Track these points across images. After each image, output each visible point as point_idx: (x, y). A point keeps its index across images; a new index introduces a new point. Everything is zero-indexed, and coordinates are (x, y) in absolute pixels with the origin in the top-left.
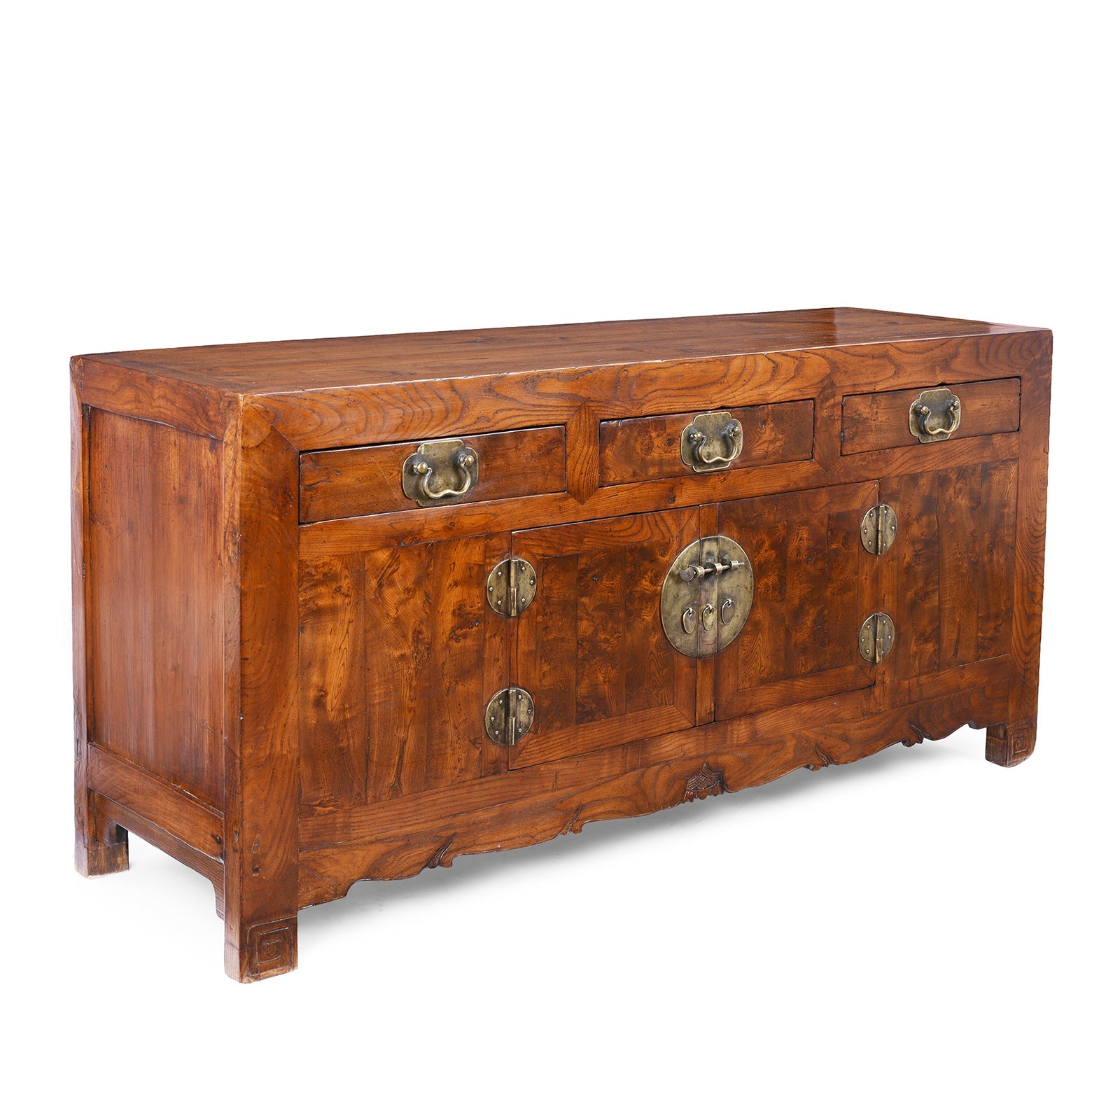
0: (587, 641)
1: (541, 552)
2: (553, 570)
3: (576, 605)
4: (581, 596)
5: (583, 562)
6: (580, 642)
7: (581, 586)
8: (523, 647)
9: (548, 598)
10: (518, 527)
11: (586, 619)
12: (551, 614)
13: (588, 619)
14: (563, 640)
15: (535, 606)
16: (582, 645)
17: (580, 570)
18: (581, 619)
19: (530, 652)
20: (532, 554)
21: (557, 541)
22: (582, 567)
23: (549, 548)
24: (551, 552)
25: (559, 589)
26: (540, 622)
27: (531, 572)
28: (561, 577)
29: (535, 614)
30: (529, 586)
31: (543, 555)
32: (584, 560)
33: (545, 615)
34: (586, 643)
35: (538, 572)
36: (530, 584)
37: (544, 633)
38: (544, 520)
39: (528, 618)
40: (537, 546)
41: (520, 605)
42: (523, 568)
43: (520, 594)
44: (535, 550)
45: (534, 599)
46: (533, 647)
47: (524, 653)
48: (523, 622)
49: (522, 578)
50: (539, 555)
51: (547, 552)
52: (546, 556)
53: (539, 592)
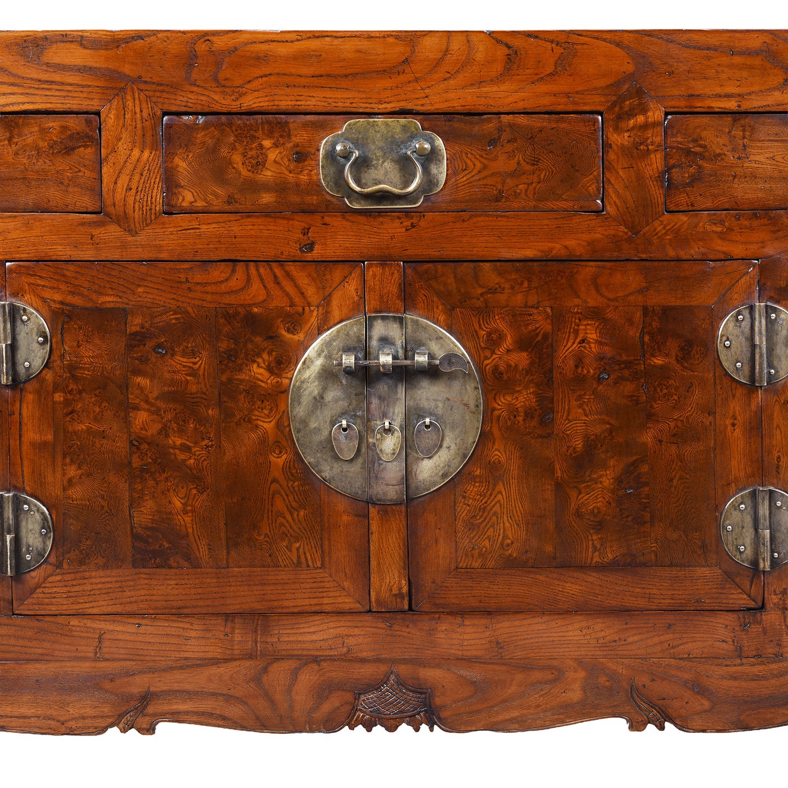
0: (149, 444)
1: (58, 297)
2: (80, 328)
3: (125, 386)
4: (137, 372)
5: (135, 323)
6: (135, 443)
7: (132, 358)
8: (31, 435)
9: (72, 368)
10: (17, 256)
11: (145, 410)
12: (80, 392)
13: (148, 410)
14: (103, 435)
15: (49, 376)
16: (138, 448)
17: (131, 334)
18: (136, 408)
19: (44, 445)
20: (44, 300)
21: (86, 284)
22: (134, 329)
23: (72, 293)
24: (77, 301)
25: (92, 357)
26: (60, 403)
27: (40, 326)
28: (97, 341)
29: (50, 388)
30: (35, 346)
31: (62, 303)
32: (138, 320)
33: (69, 392)
34: (146, 446)
35: (52, 326)
36: (38, 342)
37: (68, 419)
38: (63, 251)
39: (38, 392)
40: (52, 288)
41: (21, 371)
42: (25, 318)
43: (21, 355)
44: (48, 294)
45: (47, 366)
46: (50, 437)
47: (33, 444)
48: (30, 397)
49: (23, 332)
50: (54, 301)
51: (70, 299)
52: (67, 305)
53: (55, 357)
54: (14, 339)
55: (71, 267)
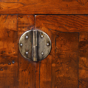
0: (85, 81)
1: (54, 28)
2: (62, 40)
3: (77, 61)
4: (82, 56)
5: (82, 38)
6: (80, 81)
7: (81, 51)
8: (43, 79)
9: (59, 55)
10: (39, 13)
12: (61, 63)
13: (85, 69)
14: (69, 78)
15: (50, 58)
16: (81, 83)
17: (80, 42)
18: (81, 69)
20: (49, 29)
21: (65, 24)
22: (81, 40)
23: (60, 27)
24: (61, 30)
25: (66, 50)
26: (54, 67)
27: (47, 39)
28: (68, 44)
29: (51, 62)
30: (46, 46)
31: (56, 30)
32: (83, 37)
33: (57, 63)
34: (84, 82)
35: (52, 39)
36: (47, 45)
37: (57, 73)
38: (56, 11)
39: (46, 63)
40: (52, 25)
41: (40, 56)
42: (42, 36)
43: (40, 50)
44: (50, 27)
45: (50, 54)
46: (50, 80)
47: (44, 82)
48: (43, 65)
49: (41, 41)
50: (53, 30)
51: (59, 29)
52: (58, 31)
53: (53, 51)
54: (38, 44)
55: (59, 17)
